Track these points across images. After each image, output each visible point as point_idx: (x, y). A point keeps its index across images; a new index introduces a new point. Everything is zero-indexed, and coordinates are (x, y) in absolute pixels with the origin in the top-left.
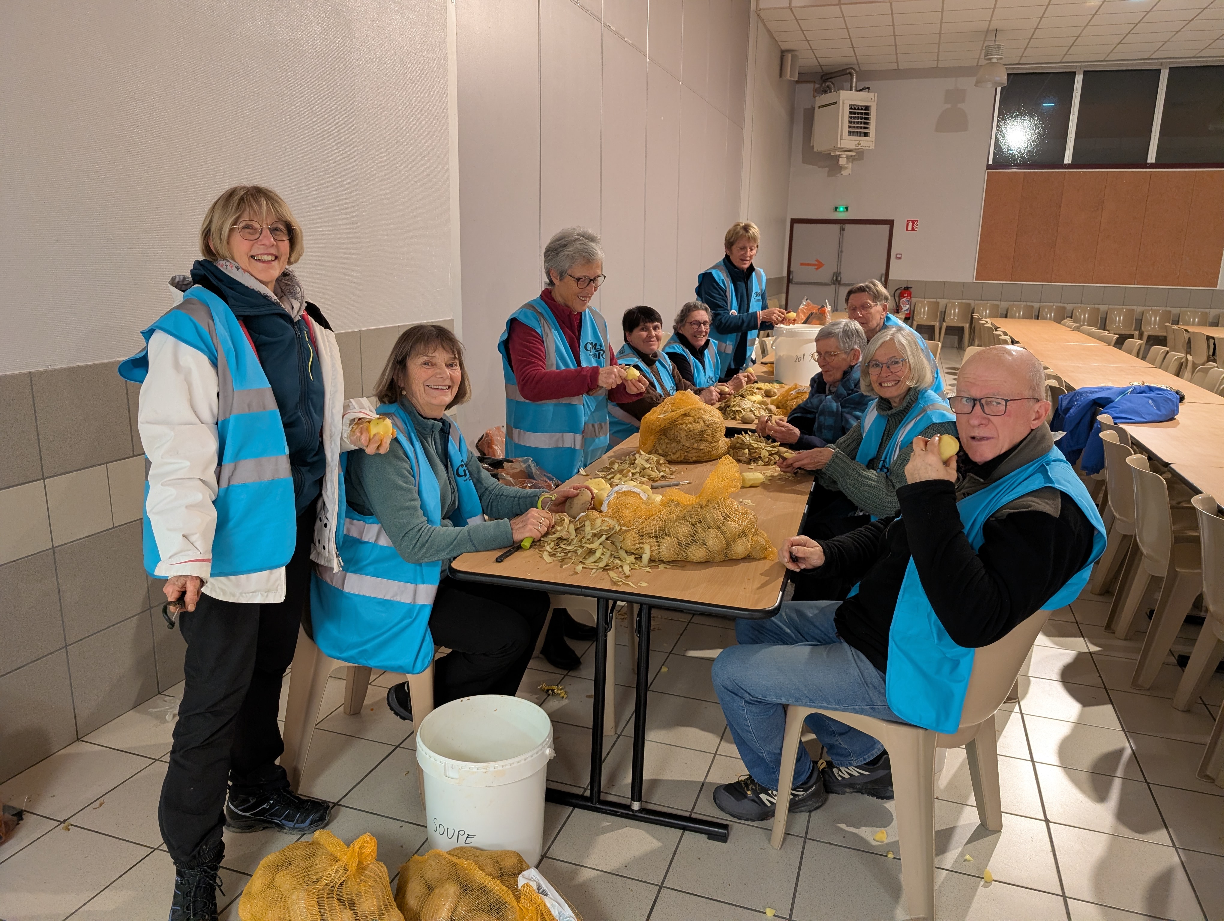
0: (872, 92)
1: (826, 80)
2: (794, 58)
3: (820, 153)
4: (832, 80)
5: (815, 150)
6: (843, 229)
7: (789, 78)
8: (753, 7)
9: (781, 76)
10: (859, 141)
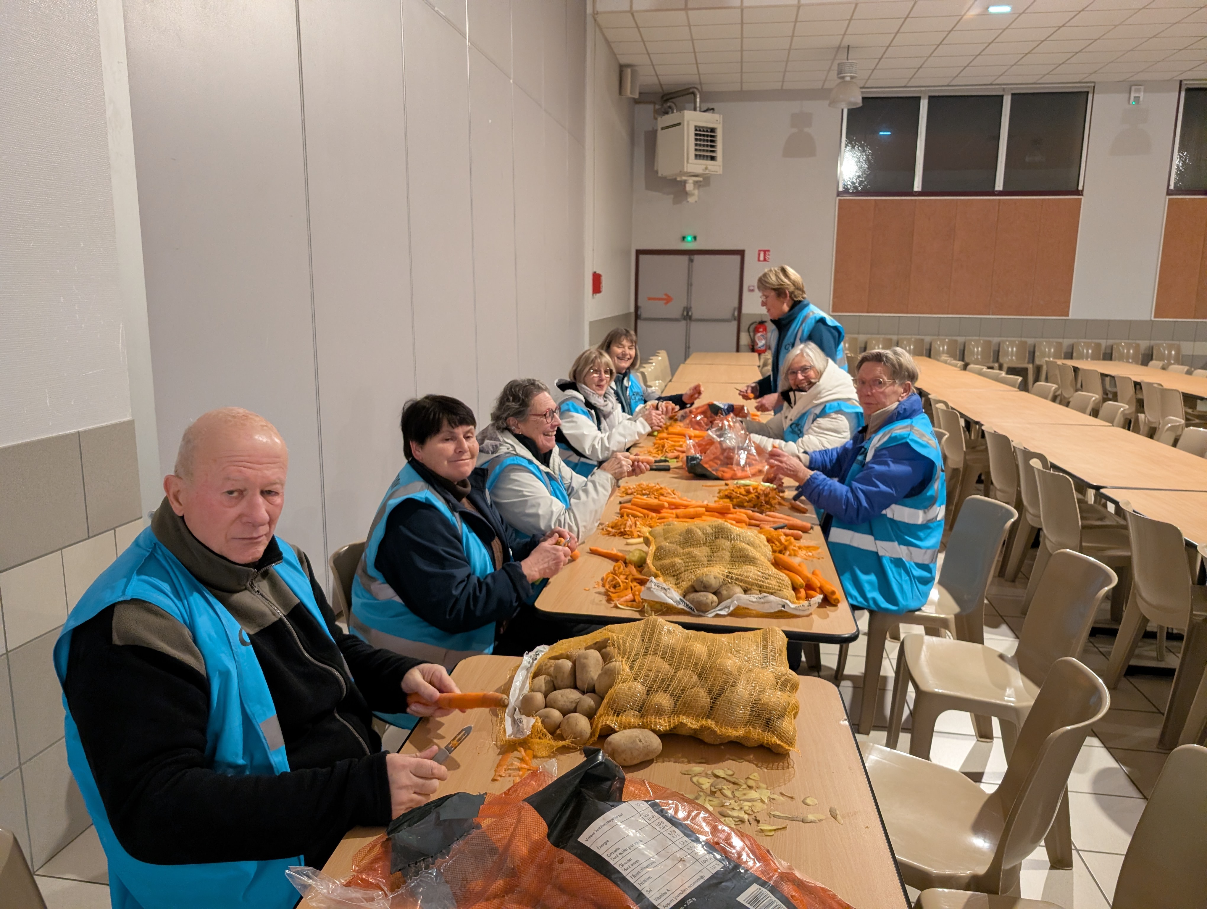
0: (717, 113)
1: (667, 100)
2: (633, 73)
3: (664, 179)
4: (674, 100)
5: (660, 175)
6: (691, 261)
7: (631, 96)
8: (589, 10)
9: (620, 93)
10: (707, 165)
